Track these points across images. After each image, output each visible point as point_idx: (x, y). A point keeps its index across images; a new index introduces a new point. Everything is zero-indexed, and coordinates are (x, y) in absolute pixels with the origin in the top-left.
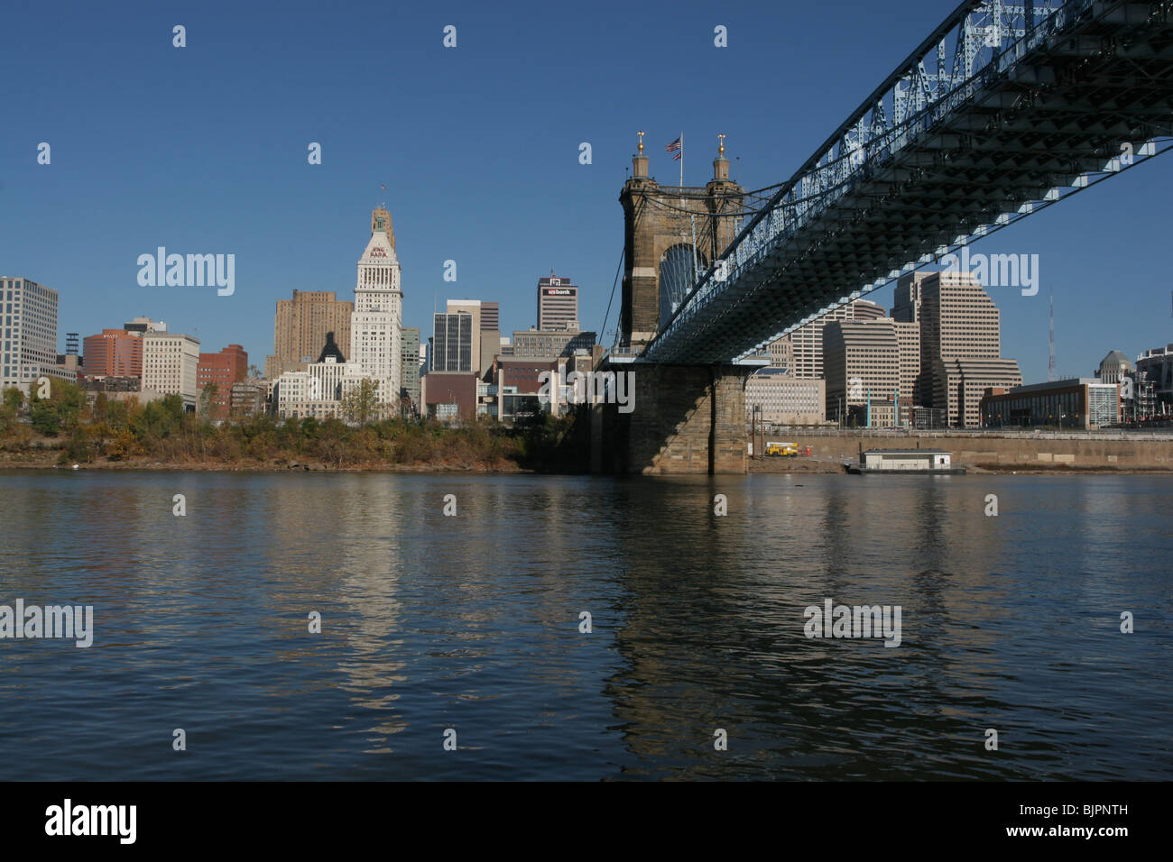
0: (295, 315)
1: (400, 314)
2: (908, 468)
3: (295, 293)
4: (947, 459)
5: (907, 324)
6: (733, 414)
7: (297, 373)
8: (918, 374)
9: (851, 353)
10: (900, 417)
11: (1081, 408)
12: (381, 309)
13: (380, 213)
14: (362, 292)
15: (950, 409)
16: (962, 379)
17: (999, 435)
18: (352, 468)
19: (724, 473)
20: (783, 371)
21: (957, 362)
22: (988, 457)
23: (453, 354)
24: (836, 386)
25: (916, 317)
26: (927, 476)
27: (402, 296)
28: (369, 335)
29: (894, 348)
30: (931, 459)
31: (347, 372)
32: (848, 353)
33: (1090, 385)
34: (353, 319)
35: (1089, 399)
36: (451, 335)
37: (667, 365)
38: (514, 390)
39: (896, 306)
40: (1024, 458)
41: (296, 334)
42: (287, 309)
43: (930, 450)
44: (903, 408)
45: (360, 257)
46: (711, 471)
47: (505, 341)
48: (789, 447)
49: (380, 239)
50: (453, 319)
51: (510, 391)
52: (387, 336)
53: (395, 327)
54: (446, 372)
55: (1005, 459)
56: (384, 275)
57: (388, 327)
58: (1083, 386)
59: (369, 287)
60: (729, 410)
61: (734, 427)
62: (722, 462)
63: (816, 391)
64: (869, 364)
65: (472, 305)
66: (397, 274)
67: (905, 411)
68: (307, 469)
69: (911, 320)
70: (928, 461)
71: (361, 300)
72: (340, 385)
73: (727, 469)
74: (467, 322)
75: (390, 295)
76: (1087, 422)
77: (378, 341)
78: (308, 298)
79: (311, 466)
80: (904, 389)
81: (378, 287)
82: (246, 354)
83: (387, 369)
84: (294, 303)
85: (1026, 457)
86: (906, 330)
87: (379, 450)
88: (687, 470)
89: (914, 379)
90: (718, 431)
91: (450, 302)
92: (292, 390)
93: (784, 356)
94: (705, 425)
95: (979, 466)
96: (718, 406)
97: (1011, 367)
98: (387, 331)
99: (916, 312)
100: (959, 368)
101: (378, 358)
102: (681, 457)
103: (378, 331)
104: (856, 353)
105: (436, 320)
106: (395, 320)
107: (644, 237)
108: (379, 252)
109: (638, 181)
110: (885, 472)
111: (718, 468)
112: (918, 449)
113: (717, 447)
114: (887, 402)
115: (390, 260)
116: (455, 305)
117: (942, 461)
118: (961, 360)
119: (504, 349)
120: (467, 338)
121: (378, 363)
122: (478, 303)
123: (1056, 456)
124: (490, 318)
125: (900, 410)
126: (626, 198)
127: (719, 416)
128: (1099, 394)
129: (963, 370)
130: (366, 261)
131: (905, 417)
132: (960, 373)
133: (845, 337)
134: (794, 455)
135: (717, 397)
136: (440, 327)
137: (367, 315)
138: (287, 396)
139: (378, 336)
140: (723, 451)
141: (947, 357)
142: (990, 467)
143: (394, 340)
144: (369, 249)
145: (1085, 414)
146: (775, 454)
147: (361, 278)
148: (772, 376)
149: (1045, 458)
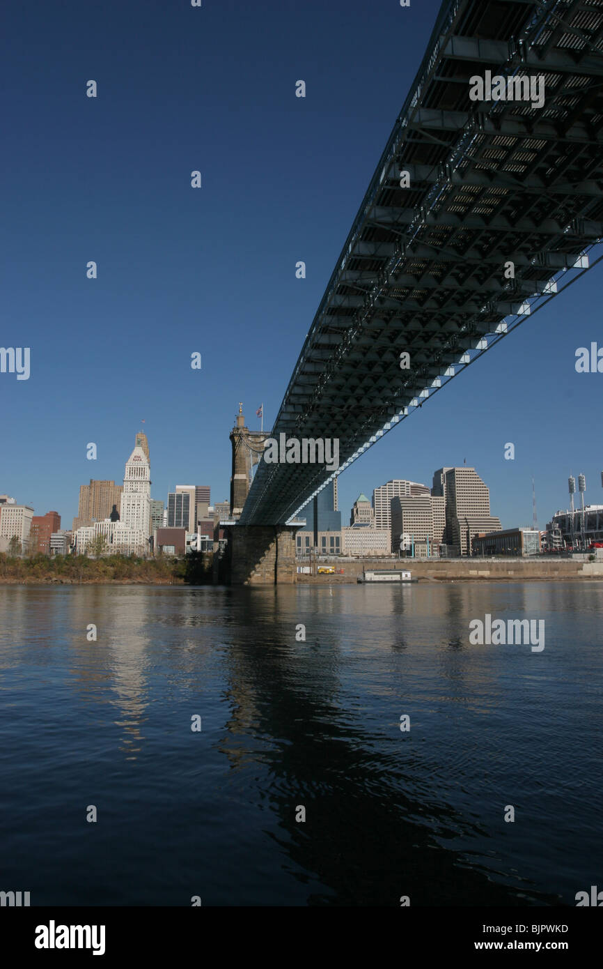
0: (91, 494)
1: (149, 493)
2: (387, 579)
3: (91, 482)
4: (409, 574)
5: (439, 497)
6: (287, 552)
7: (88, 528)
8: (445, 526)
9: (406, 514)
10: (433, 551)
11: (520, 544)
12: (139, 491)
13: (140, 436)
14: (128, 481)
15: (462, 546)
16: (469, 528)
17: (449, 561)
18: (87, 582)
19: (282, 583)
20: (368, 525)
21: (465, 519)
22: (441, 573)
23: (179, 517)
24: (397, 534)
25: (445, 493)
26: (398, 584)
27: (150, 483)
28: (131, 506)
29: (430, 511)
30: (401, 574)
31: (117, 527)
32: (404, 514)
33: (524, 532)
34: (122, 497)
35: (524, 539)
36: (178, 505)
37: (251, 526)
38: (207, 537)
39: (434, 487)
40: (462, 574)
41: (91, 505)
42: (87, 490)
43: (400, 570)
44: (434, 545)
45: (127, 461)
46: (276, 583)
47: (211, 509)
48: (331, 569)
49: (138, 451)
50: (179, 497)
51: (205, 538)
52: (141, 506)
53: (146, 502)
54: (175, 527)
55: (450, 574)
56: (140, 471)
57: (142, 501)
58: (520, 532)
59: (132, 479)
60: (285, 549)
61: (288, 559)
62: (282, 577)
63: (386, 537)
64: (416, 521)
65: (190, 488)
66: (148, 471)
67: (435, 547)
68: (62, 582)
69: (442, 496)
70: (399, 576)
71: (127, 486)
72: (112, 535)
73: (284, 581)
74: (187, 498)
75: (144, 483)
76: (523, 552)
77: (136, 509)
78: (99, 484)
79: (64, 581)
80: (437, 533)
81: (137, 479)
82: (60, 517)
83: (141, 525)
84: (90, 487)
85: (463, 572)
86: (437, 501)
87: (104, 572)
88: (263, 581)
89: (443, 529)
90: (279, 561)
91: (178, 487)
92: (85, 538)
93: (368, 516)
94: (272, 558)
95: (435, 578)
96: (279, 547)
97: (496, 521)
98: (141, 503)
99: (444, 491)
100: (466, 522)
101: (136, 518)
102: (259, 575)
103: (136, 504)
104: (408, 514)
105: (170, 497)
106: (146, 497)
107: (241, 458)
108: (138, 458)
109: (238, 429)
110: (375, 582)
111: (278, 580)
112: (395, 569)
113: (279, 569)
114: (425, 542)
115: (144, 462)
116: (181, 488)
117: (406, 576)
118: (467, 517)
119: (210, 513)
120: (187, 507)
121: (135, 522)
122: (194, 487)
123: (480, 572)
124: (203, 495)
125: (432, 546)
126: (232, 437)
127: (279, 553)
128: (529, 536)
129: (469, 523)
130: (130, 464)
131: (436, 551)
132: (467, 525)
133: (402, 505)
134: (333, 573)
135: (279, 543)
136: (171, 501)
137: (129, 494)
138: (81, 541)
139: (136, 506)
140: (282, 572)
141: (460, 517)
142: (441, 578)
143: (145, 509)
144: (132, 457)
145: (521, 548)
146: (322, 573)
147: (127, 473)
148: (361, 528)
149: (473, 573)
